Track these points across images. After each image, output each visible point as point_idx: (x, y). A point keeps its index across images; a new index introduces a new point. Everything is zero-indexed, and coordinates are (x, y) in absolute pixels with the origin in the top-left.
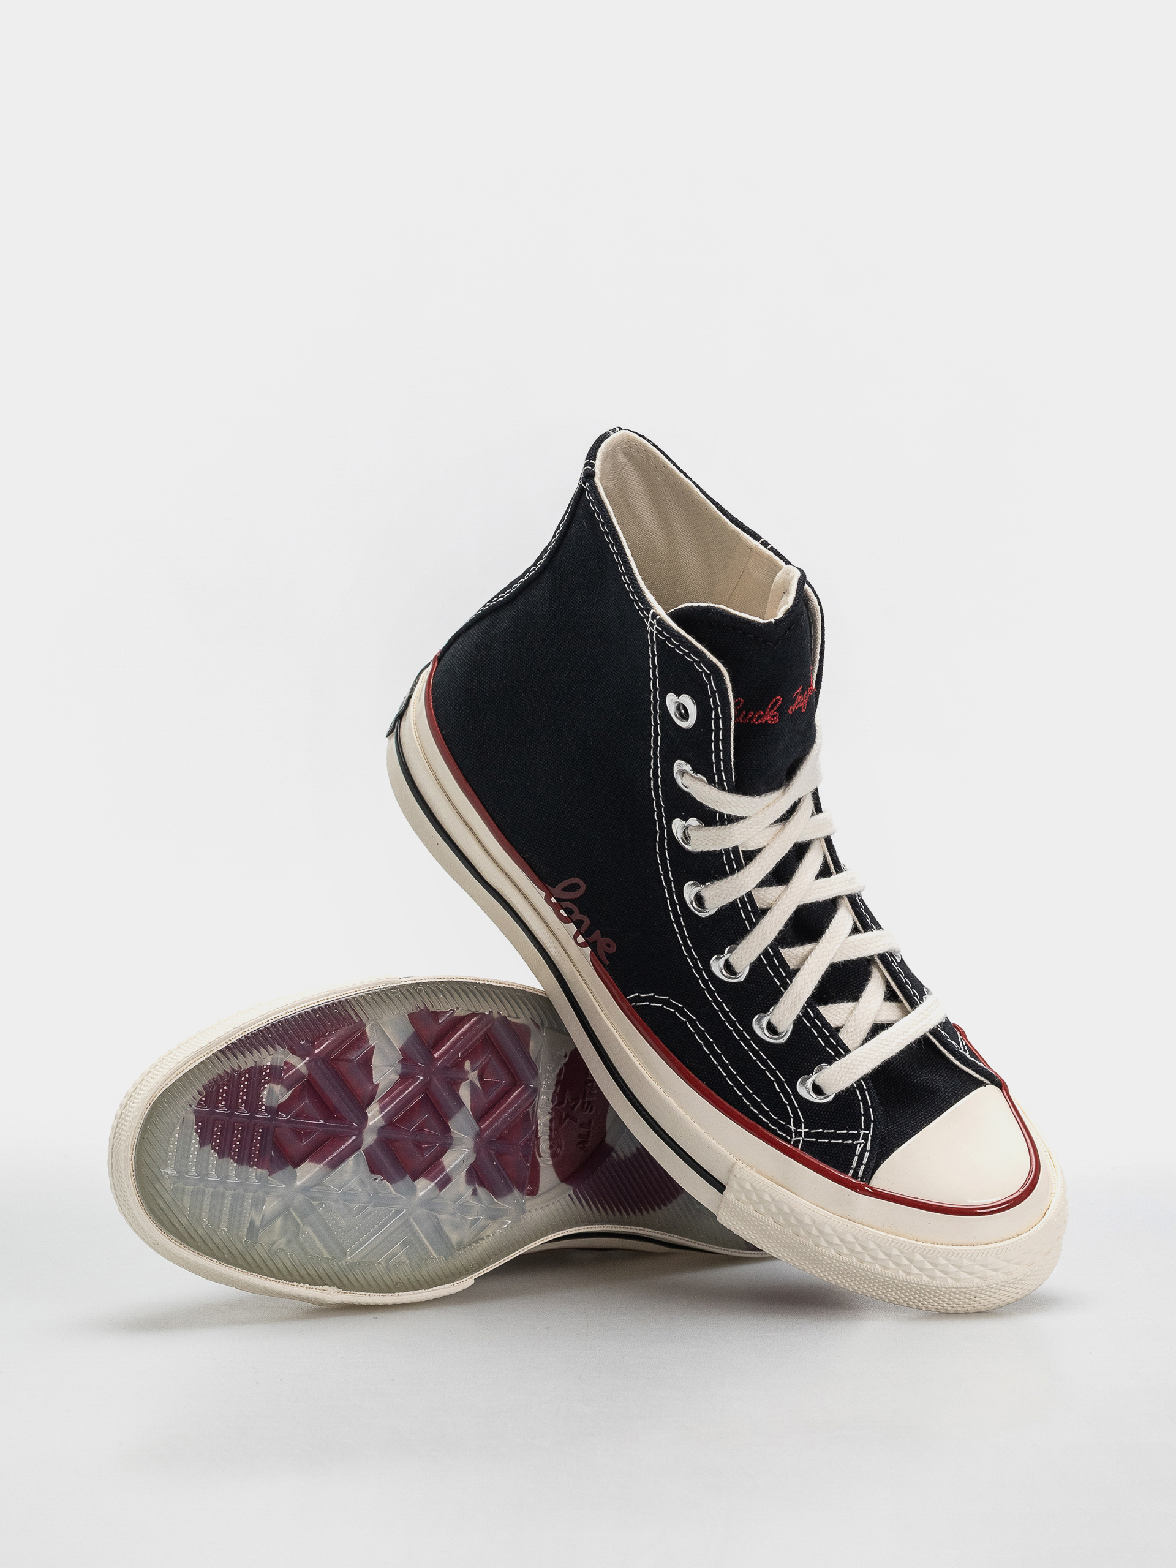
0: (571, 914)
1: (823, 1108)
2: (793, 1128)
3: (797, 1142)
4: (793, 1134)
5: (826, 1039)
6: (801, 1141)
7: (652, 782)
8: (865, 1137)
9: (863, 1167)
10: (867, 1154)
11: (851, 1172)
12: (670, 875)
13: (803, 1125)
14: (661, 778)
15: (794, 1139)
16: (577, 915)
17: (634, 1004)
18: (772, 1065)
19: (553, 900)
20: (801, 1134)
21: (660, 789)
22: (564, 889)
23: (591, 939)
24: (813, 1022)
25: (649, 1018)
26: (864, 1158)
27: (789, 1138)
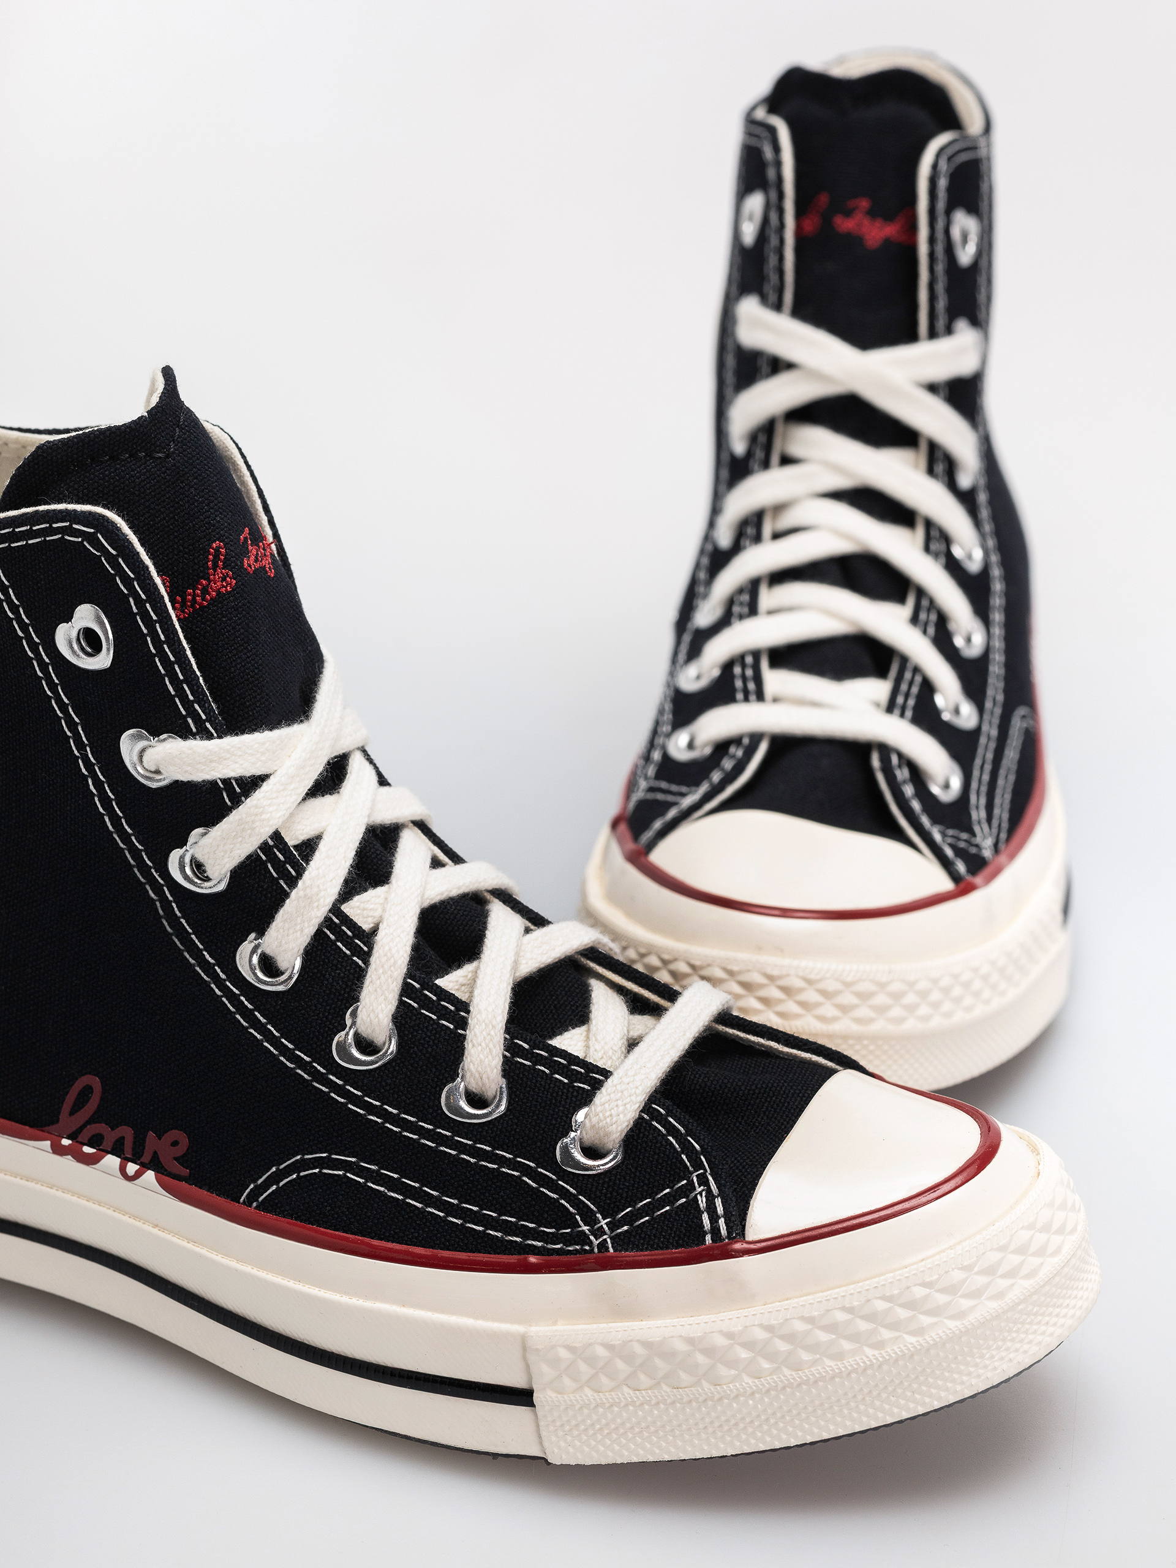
0: (101, 1143)
1: (616, 1175)
2: (585, 1228)
3: (603, 1246)
4: (592, 1238)
5: (565, 1070)
6: (609, 1240)
7: (107, 819)
8: (703, 1180)
9: (722, 1221)
10: (718, 1202)
11: (708, 1238)
12: (207, 956)
13: (599, 1215)
14: (115, 799)
15: (596, 1242)
16: (110, 1136)
17: (255, 1204)
18: (504, 1154)
19: (66, 1142)
20: (603, 1230)
21: (123, 821)
22: (72, 1113)
23: (146, 1158)
24: (532, 1057)
25: (288, 1208)
26: (716, 1207)
27: (587, 1248)
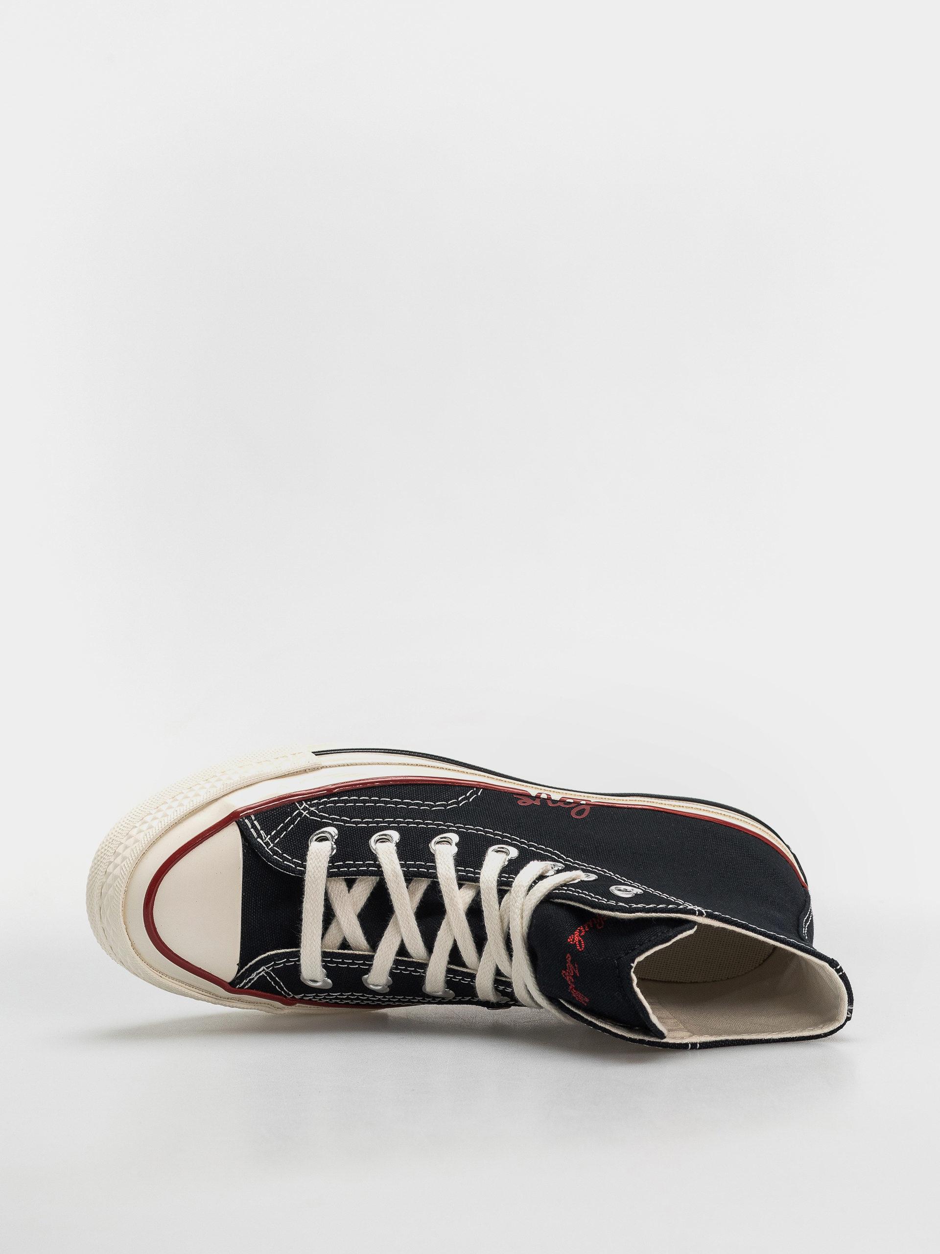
1: (308, 835)
2: (312, 809)
3: (301, 803)
4: (308, 807)
8: (267, 844)
10: (256, 836)
11: (253, 818)
13: (308, 816)
15: (304, 804)
20: (303, 810)
26: (255, 832)
